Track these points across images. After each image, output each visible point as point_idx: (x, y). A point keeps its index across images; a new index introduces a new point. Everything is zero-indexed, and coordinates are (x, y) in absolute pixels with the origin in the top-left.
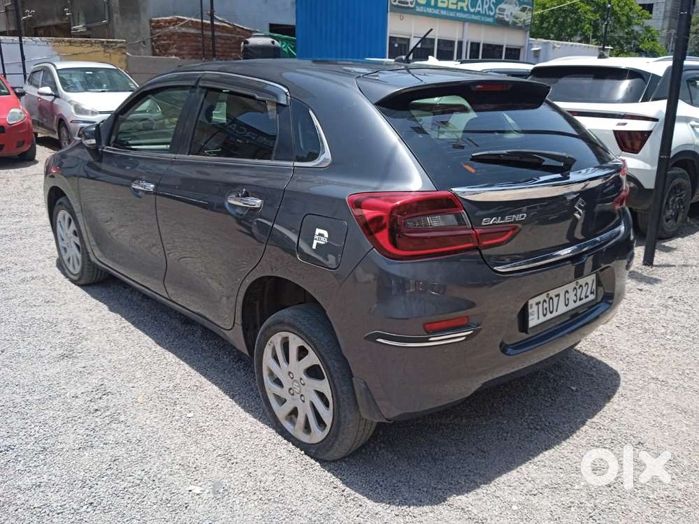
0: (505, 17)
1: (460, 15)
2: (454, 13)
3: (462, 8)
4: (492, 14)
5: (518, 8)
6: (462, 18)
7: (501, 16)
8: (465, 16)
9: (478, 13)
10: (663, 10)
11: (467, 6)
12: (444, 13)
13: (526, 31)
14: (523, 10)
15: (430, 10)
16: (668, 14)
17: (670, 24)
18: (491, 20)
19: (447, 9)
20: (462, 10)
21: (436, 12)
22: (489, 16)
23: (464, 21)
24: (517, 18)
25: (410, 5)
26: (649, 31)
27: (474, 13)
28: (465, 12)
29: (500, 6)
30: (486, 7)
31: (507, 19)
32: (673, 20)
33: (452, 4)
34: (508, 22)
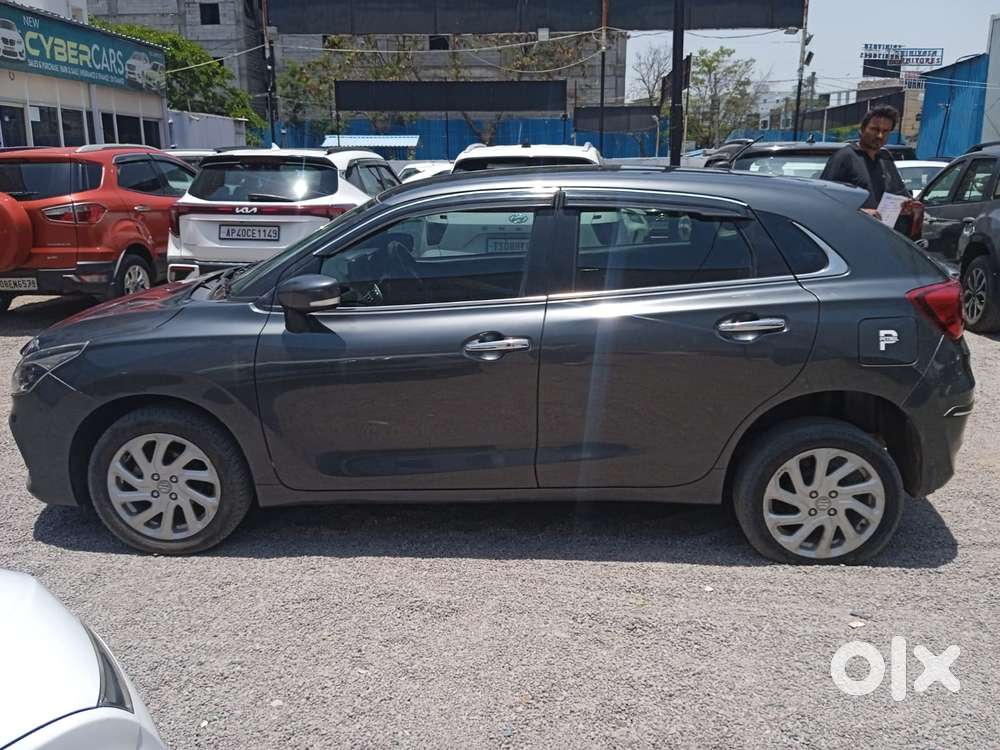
0: (137, 77)
1: (85, 73)
2: (77, 69)
3: (85, 62)
4: (121, 72)
5: (149, 66)
6: (86, 78)
7: (132, 76)
8: (91, 75)
9: (105, 71)
10: (237, 66)
11: (91, 61)
12: (64, 69)
13: (162, 98)
14: (155, 68)
15: (47, 66)
16: (245, 72)
17: (249, 84)
18: (121, 81)
19: (67, 64)
20: (85, 66)
21: (54, 68)
22: (119, 76)
23: (89, 82)
24: (150, 79)
25: (19, 57)
26: (237, 95)
27: (100, 71)
28: (90, 70)
29: (129, 62)
30: (113, 62)
31: (140, 81)
32: (253, 81)
33: (73, 56)
34: (141, 85)
